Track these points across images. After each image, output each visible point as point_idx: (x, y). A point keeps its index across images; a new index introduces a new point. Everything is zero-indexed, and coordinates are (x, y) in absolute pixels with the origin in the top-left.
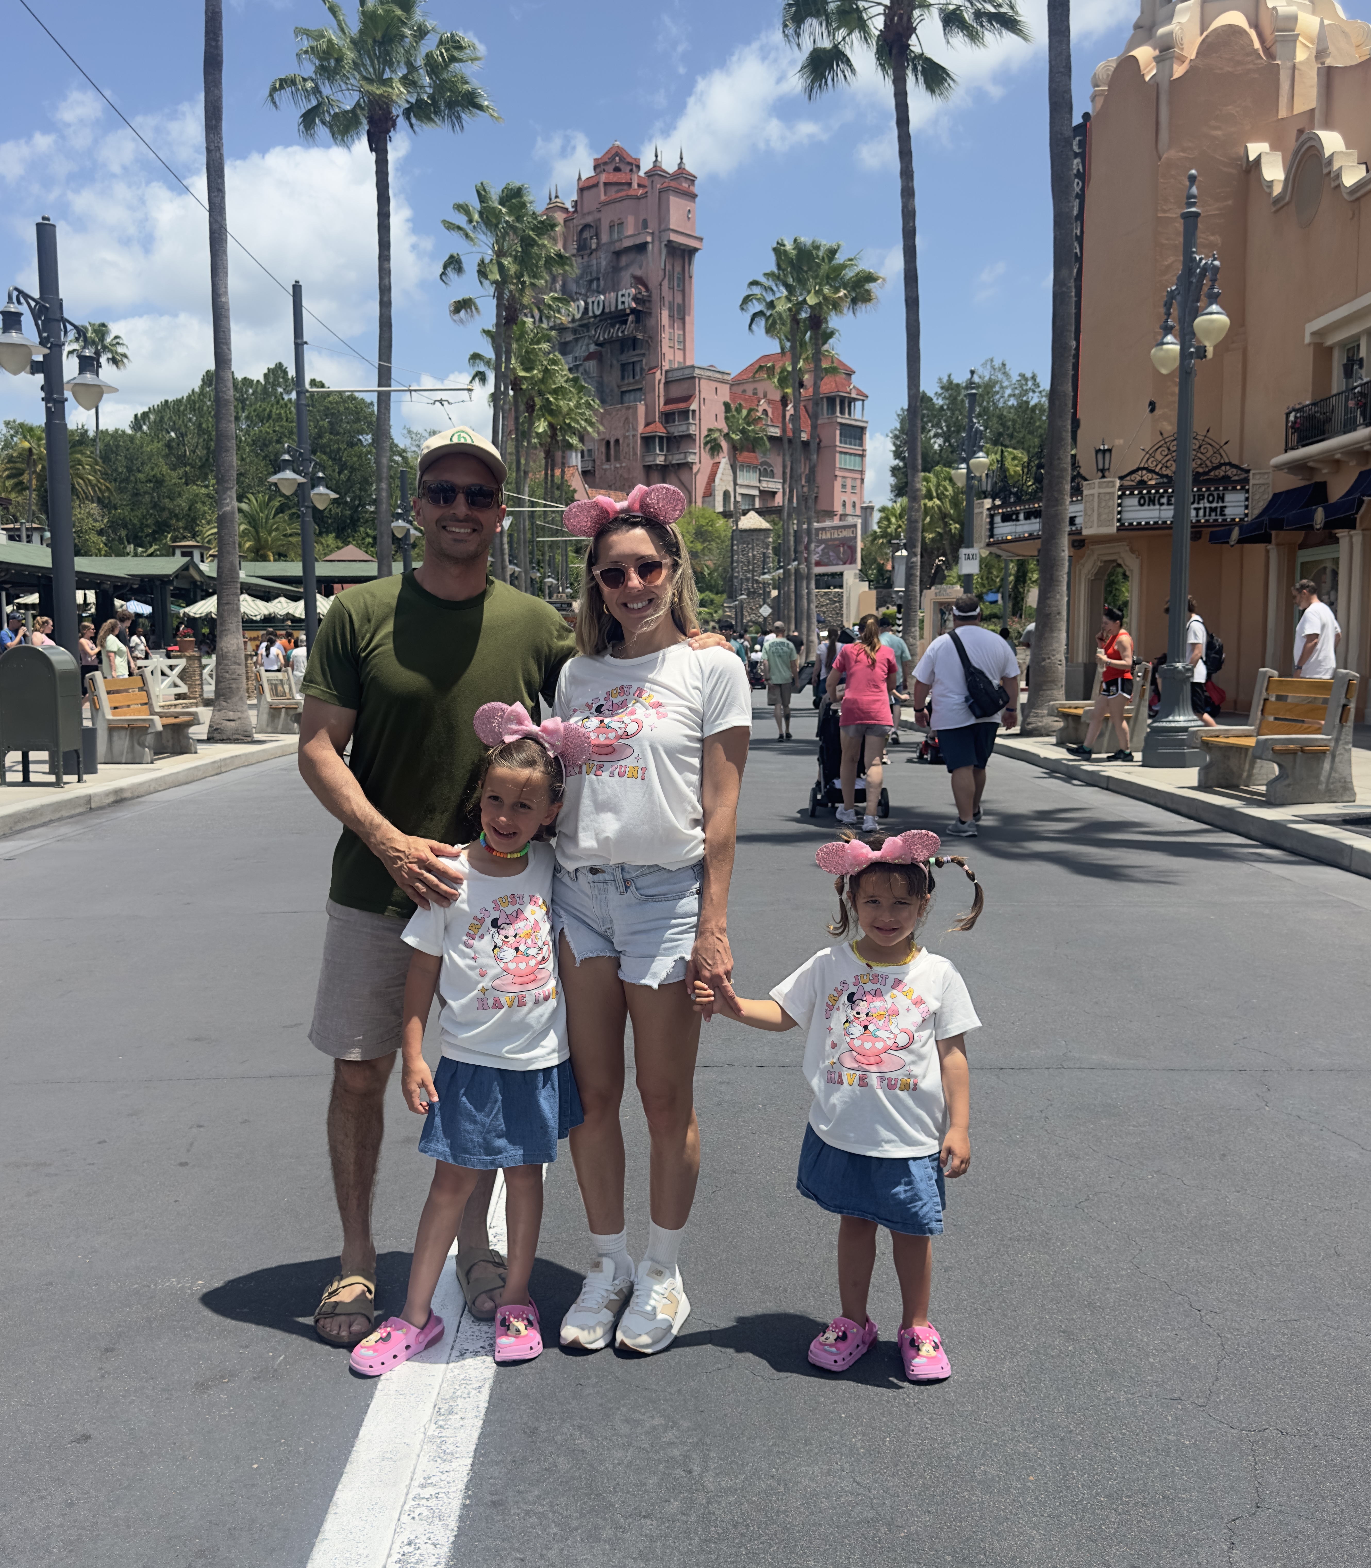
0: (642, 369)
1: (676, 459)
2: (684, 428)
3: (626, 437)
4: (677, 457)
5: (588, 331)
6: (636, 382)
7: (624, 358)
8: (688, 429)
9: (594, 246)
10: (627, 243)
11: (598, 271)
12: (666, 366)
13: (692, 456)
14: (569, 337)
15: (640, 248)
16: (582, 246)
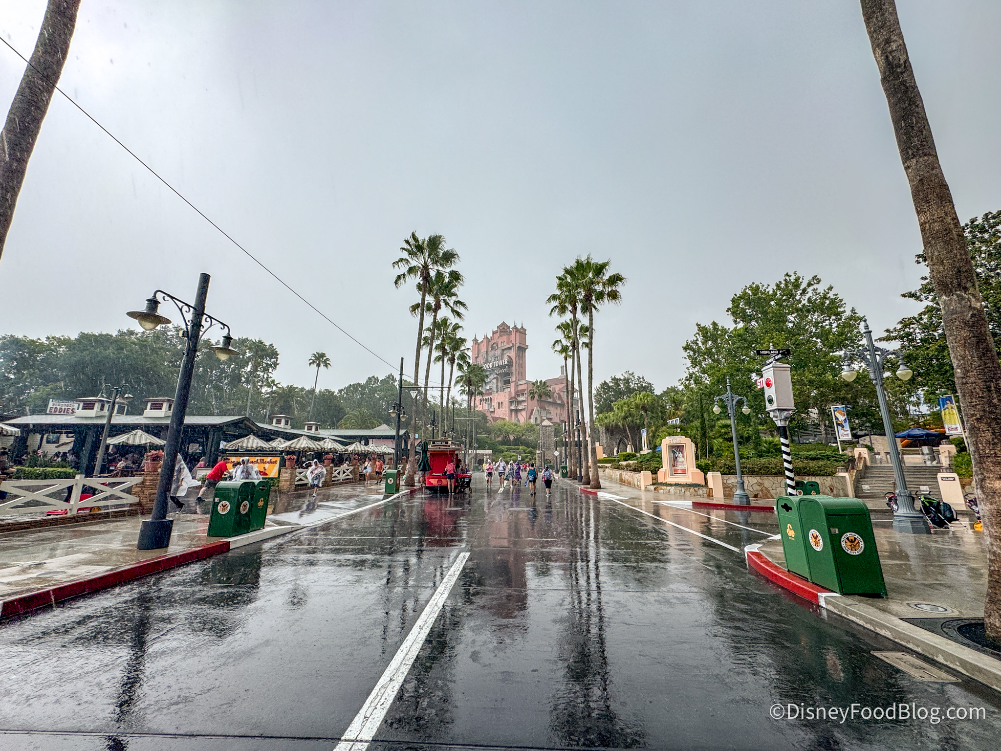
0: (510, 382)
1: (520, 407)
2: (523, 398)
3: (505, 401)
6: (508, 385)
7: (505, 378)
9: (496, 348)
10: (507, 347)
11: (497, 355)
12: (517, 381)
13: (525, 406)
14: (488, 373)
15: (510, 348)
16: (493, 348)
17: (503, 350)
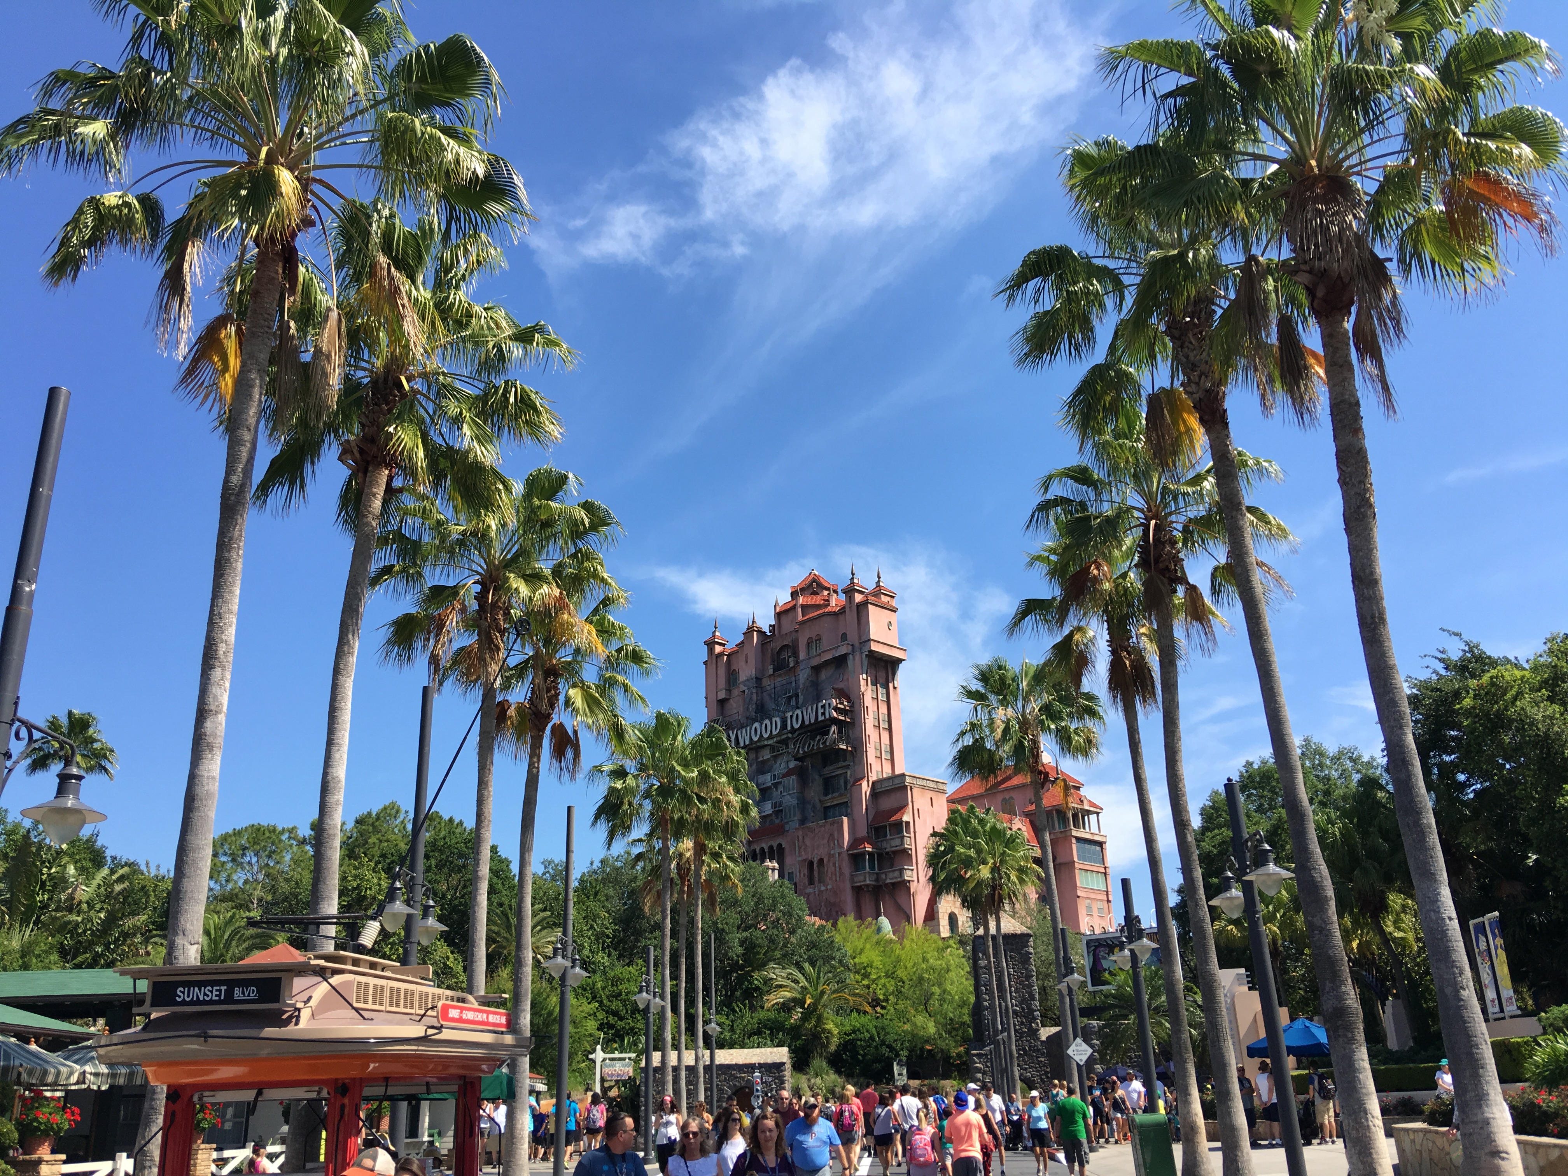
0: (846, 782)
1: (890, 878)
2: (897, 842)
3: (830, 856)
4: (891, 875)
5: (787, 747)
6: (841, 795)
7: (828, 771)
8: (902, 843)
9: (792, 665)
10: (828, 656)
11: (797, 688)
12: (873, 777)
13: (909, 873)
14: (766, 755)
15: (840, 661)
16: (780, 666)
17: (817, 669)
